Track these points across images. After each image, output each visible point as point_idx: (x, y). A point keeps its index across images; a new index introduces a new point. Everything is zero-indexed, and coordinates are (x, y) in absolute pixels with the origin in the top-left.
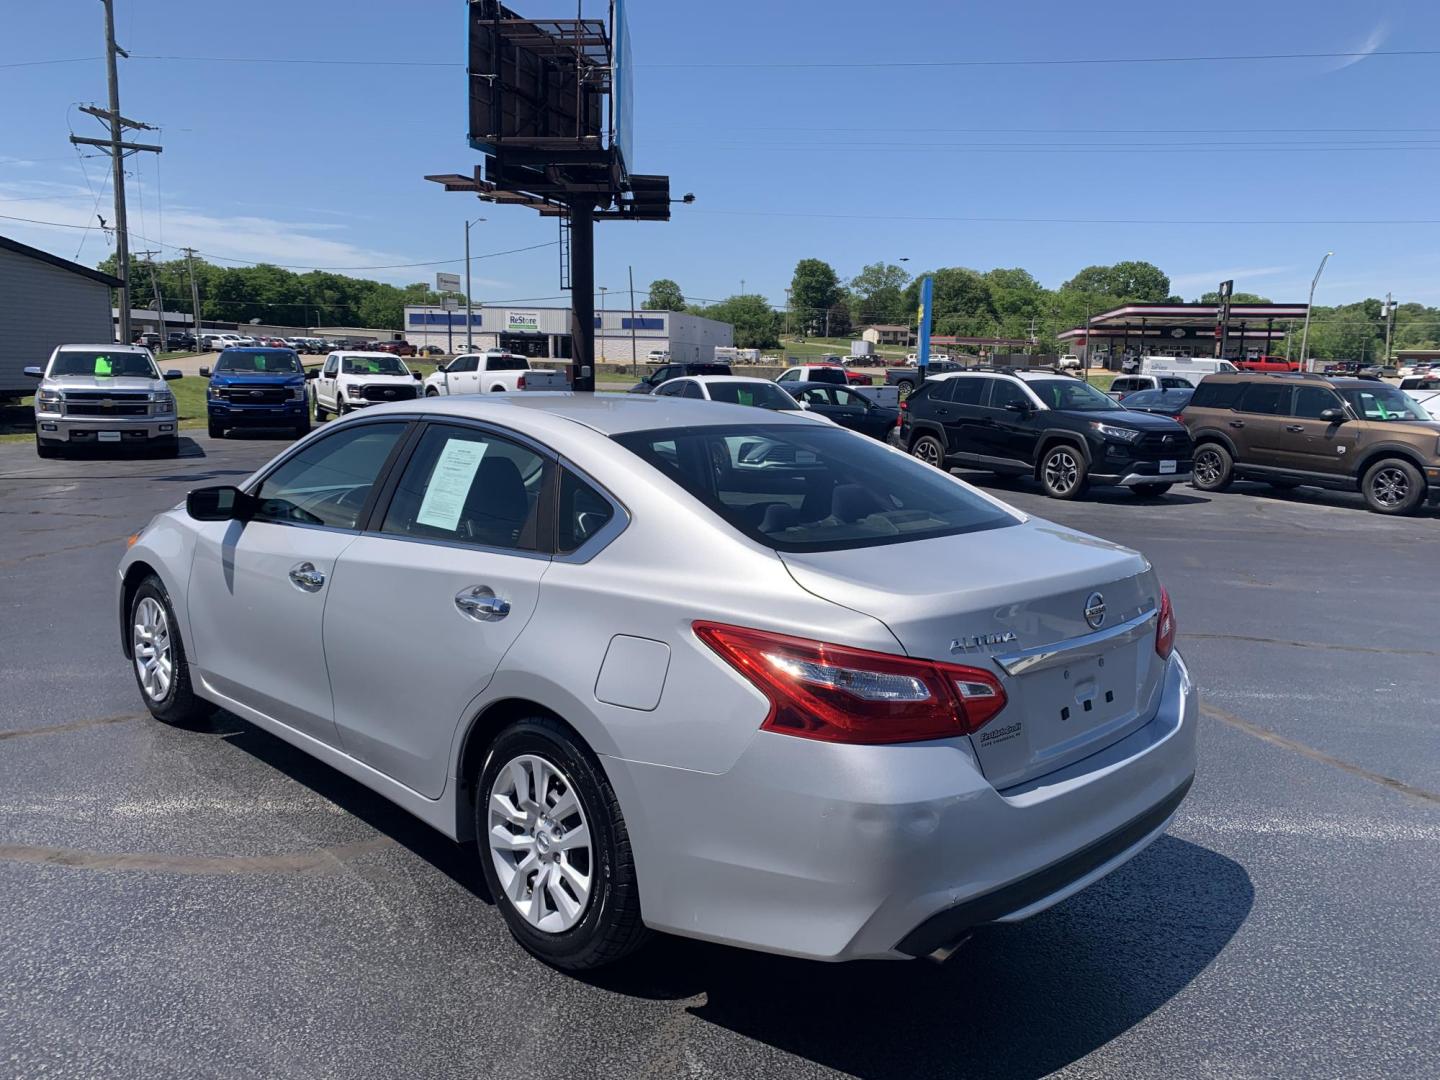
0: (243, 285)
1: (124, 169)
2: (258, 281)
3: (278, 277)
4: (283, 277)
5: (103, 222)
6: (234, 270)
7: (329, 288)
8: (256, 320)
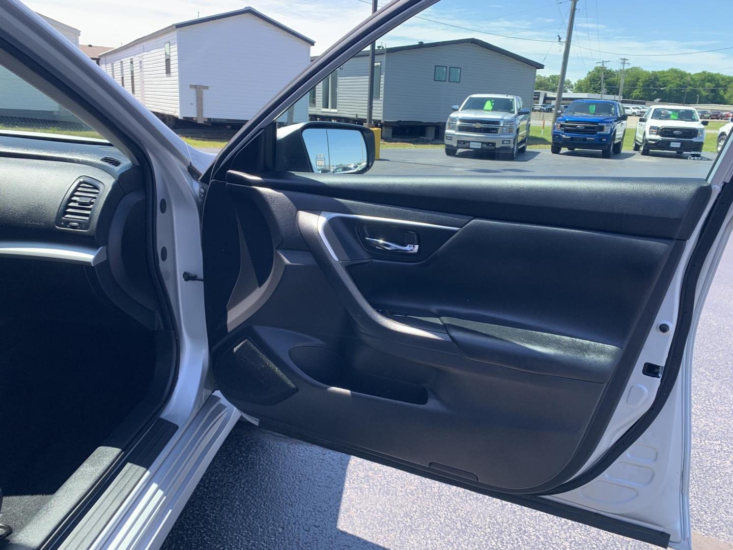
0: (658, 81)
1: (577, 7)
2: (667, 78)
3: (680, 75)
4: (682, 75)
5: (560, 39)
6: (655, 72)
7: (709, 81)
8: (658, 100)
